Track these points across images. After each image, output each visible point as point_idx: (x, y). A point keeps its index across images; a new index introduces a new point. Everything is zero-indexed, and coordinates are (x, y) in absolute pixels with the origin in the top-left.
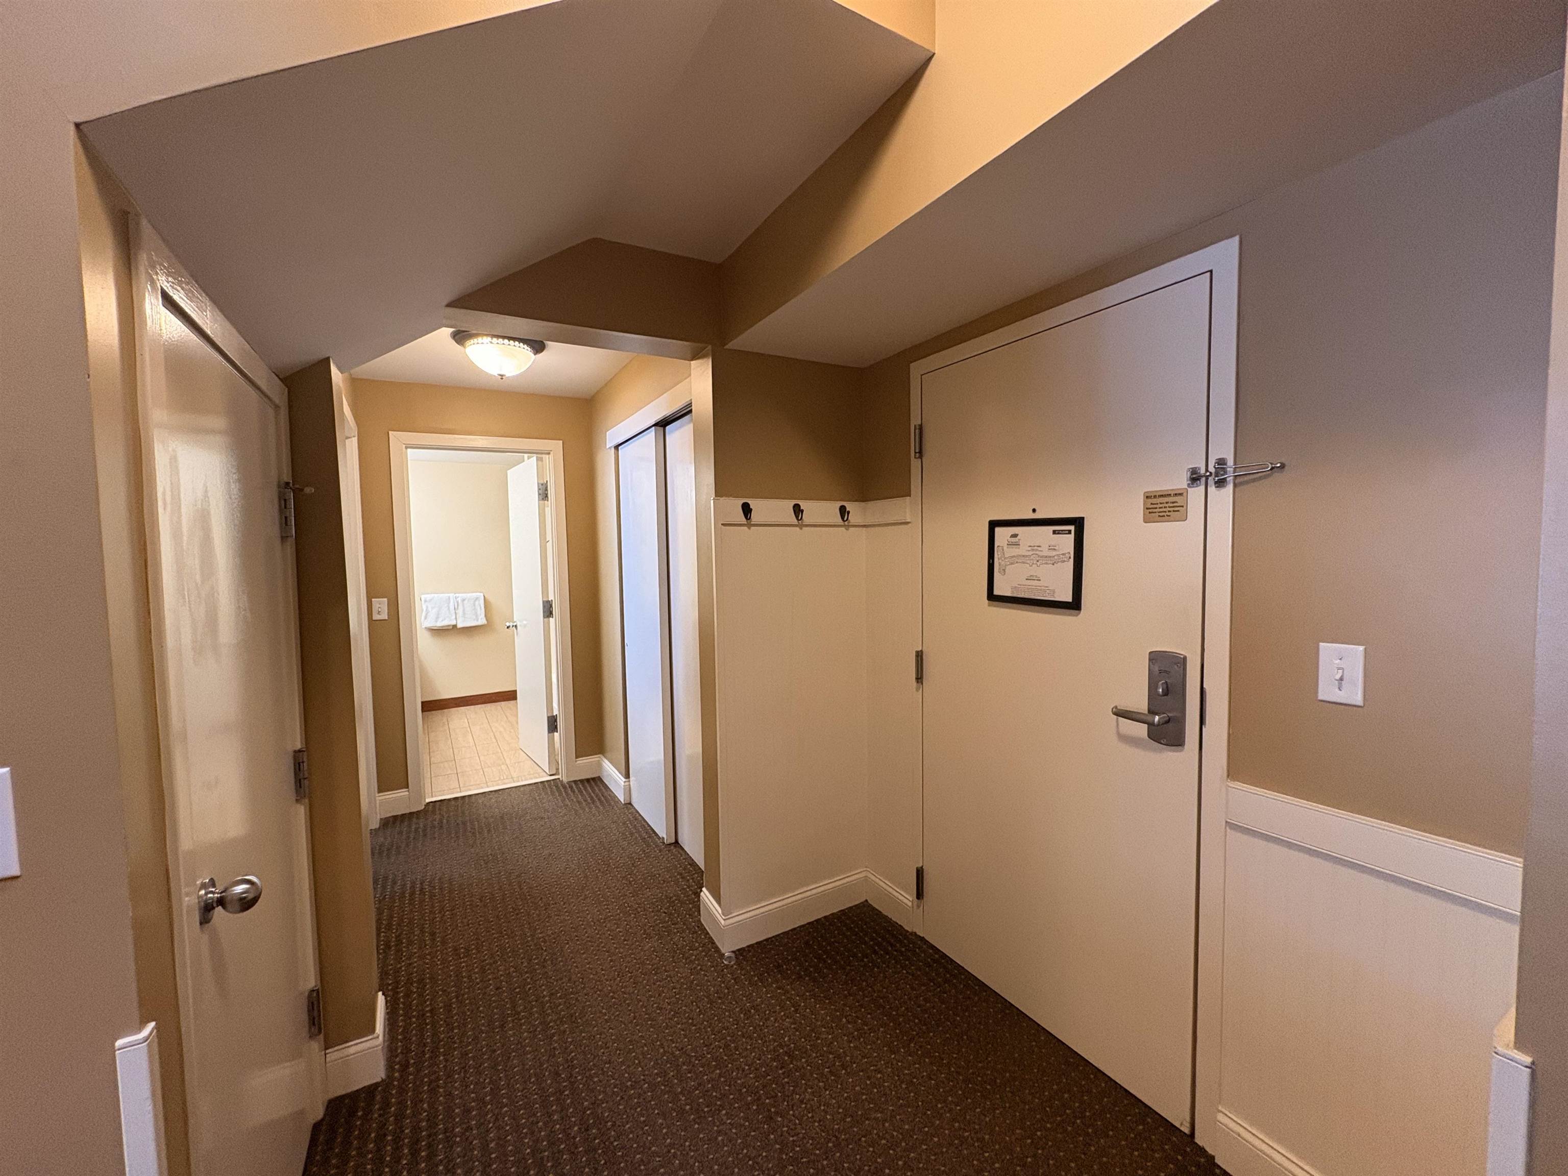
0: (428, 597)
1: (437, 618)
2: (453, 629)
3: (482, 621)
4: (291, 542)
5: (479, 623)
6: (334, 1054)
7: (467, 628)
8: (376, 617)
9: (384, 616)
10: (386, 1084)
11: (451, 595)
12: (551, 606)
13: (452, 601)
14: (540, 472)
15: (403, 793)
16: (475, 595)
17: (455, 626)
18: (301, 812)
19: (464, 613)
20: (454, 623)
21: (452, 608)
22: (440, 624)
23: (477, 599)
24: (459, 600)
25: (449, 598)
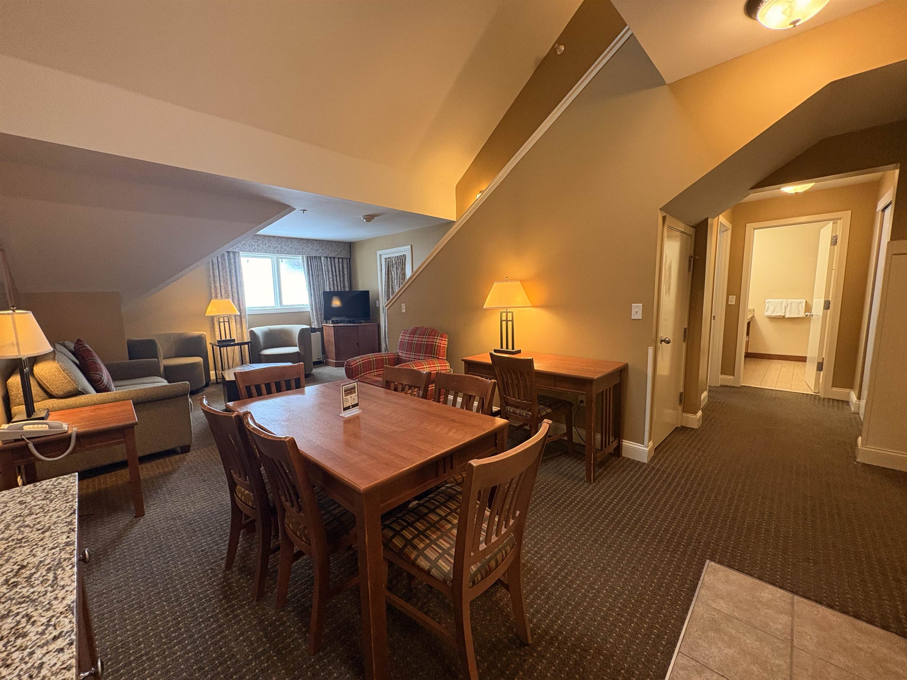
0: (770, 300)
1: (773, 312)
2: (782, 319)
3: (802, 314)
4: (691, 273)
5: (800, 316)
6: (685, 414)
7: (792, 318)
8: (730, 303)
9: (734, 303)
10: (697, 429)
11: (784, 300)
12: (830, 304)
13: (784, 303)
14: (834, 230)
15: (731, 377)
16: (800, 300)
17: (784, 317)
18: (684, 345)
19: (791, 310)
20: (783, 314)
21: (783, 306)
22: (775, 314)
23: (801, 303)
24: (789, 303)
25: (782, 302)
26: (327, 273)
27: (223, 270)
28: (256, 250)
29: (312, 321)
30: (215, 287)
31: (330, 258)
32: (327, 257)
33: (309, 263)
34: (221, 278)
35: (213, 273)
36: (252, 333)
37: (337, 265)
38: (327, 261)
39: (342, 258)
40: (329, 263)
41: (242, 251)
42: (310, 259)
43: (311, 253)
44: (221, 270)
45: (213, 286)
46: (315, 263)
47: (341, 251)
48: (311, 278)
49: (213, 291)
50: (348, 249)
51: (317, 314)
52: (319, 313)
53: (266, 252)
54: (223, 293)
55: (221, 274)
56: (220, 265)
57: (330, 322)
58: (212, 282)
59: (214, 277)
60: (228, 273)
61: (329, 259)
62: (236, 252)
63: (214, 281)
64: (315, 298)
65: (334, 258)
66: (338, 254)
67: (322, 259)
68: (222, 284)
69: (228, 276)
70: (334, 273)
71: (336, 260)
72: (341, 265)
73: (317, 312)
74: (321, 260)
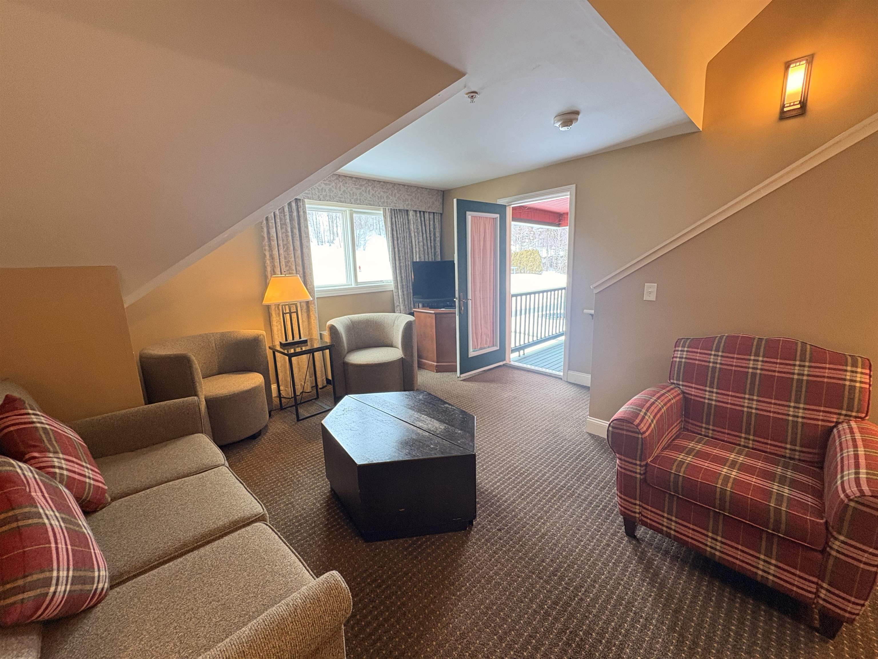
26: (416, 234)
27: (282, 228)
28: (328, 198)
29: (396, 304)
30: (272, 257)
31: (420, 212)
32: (416, 211)
33: (394, 220)
34: (281, 242)
35: (268, 233)
36: (333, 330)
37: (427, 222)
38: (416, 216)
39: (434, 213)
40: (419, 220)
41: (309, 198)
42: (395, 212)
43: (397, 205)
44: (279, 228)
45: (267, 254)
46: (400, 220)
47: (433, 203)
48: (396, 242)
49: (268, 262)
50: (441, 200)
51: (403, 295)
52: (405, 293)
53: (341, 202)
54: (283, 267)
55: (280, 235)
56: (278, 220)
57: (420, 305)
58: (267, 248)
59: (269, 239)
60: (290, 234)
61: (418, 215)
62: (300, 199)
63: (270, 246)
64: (401, 272)
65: (424, 212)
66: (429, 208)
67: (411, 213)
68: (282, 251)
69: (290, 238)
70: (425, 235)
71: (427, 215)
72: (432, 223)
73: (403, 292)
74: (408, 215)
